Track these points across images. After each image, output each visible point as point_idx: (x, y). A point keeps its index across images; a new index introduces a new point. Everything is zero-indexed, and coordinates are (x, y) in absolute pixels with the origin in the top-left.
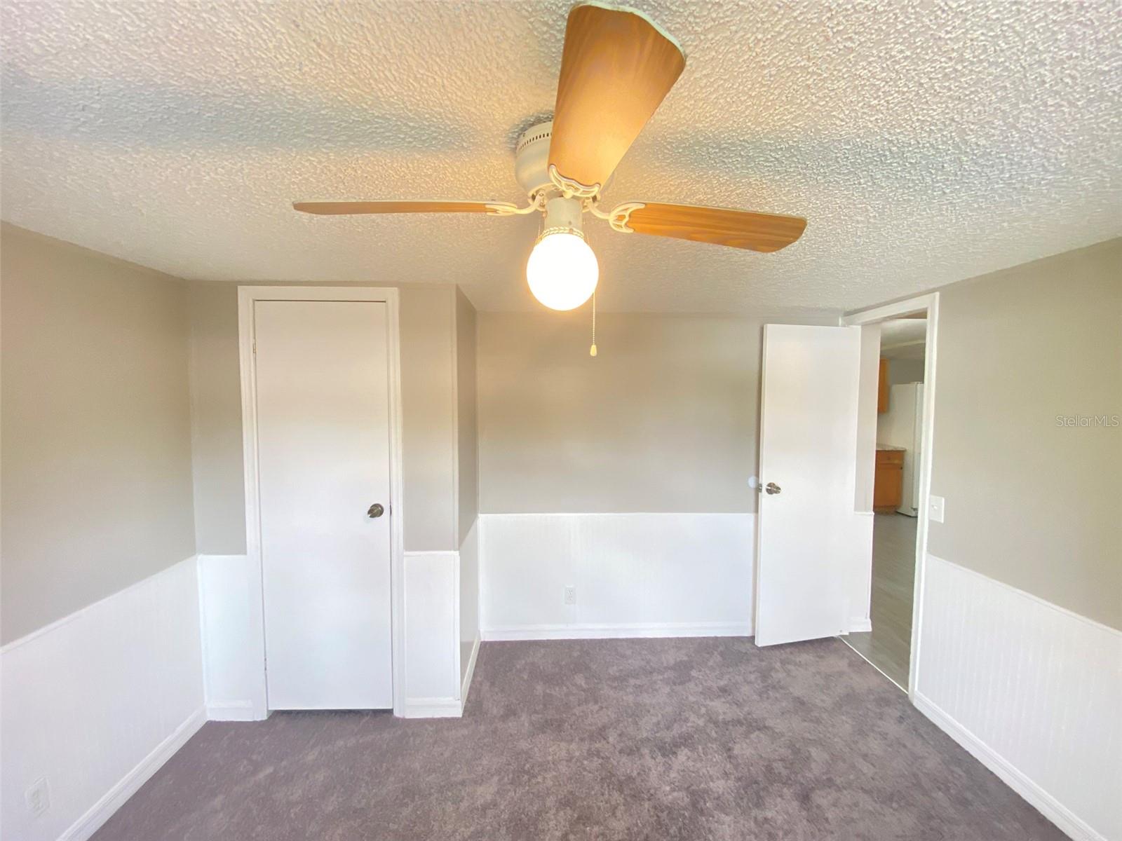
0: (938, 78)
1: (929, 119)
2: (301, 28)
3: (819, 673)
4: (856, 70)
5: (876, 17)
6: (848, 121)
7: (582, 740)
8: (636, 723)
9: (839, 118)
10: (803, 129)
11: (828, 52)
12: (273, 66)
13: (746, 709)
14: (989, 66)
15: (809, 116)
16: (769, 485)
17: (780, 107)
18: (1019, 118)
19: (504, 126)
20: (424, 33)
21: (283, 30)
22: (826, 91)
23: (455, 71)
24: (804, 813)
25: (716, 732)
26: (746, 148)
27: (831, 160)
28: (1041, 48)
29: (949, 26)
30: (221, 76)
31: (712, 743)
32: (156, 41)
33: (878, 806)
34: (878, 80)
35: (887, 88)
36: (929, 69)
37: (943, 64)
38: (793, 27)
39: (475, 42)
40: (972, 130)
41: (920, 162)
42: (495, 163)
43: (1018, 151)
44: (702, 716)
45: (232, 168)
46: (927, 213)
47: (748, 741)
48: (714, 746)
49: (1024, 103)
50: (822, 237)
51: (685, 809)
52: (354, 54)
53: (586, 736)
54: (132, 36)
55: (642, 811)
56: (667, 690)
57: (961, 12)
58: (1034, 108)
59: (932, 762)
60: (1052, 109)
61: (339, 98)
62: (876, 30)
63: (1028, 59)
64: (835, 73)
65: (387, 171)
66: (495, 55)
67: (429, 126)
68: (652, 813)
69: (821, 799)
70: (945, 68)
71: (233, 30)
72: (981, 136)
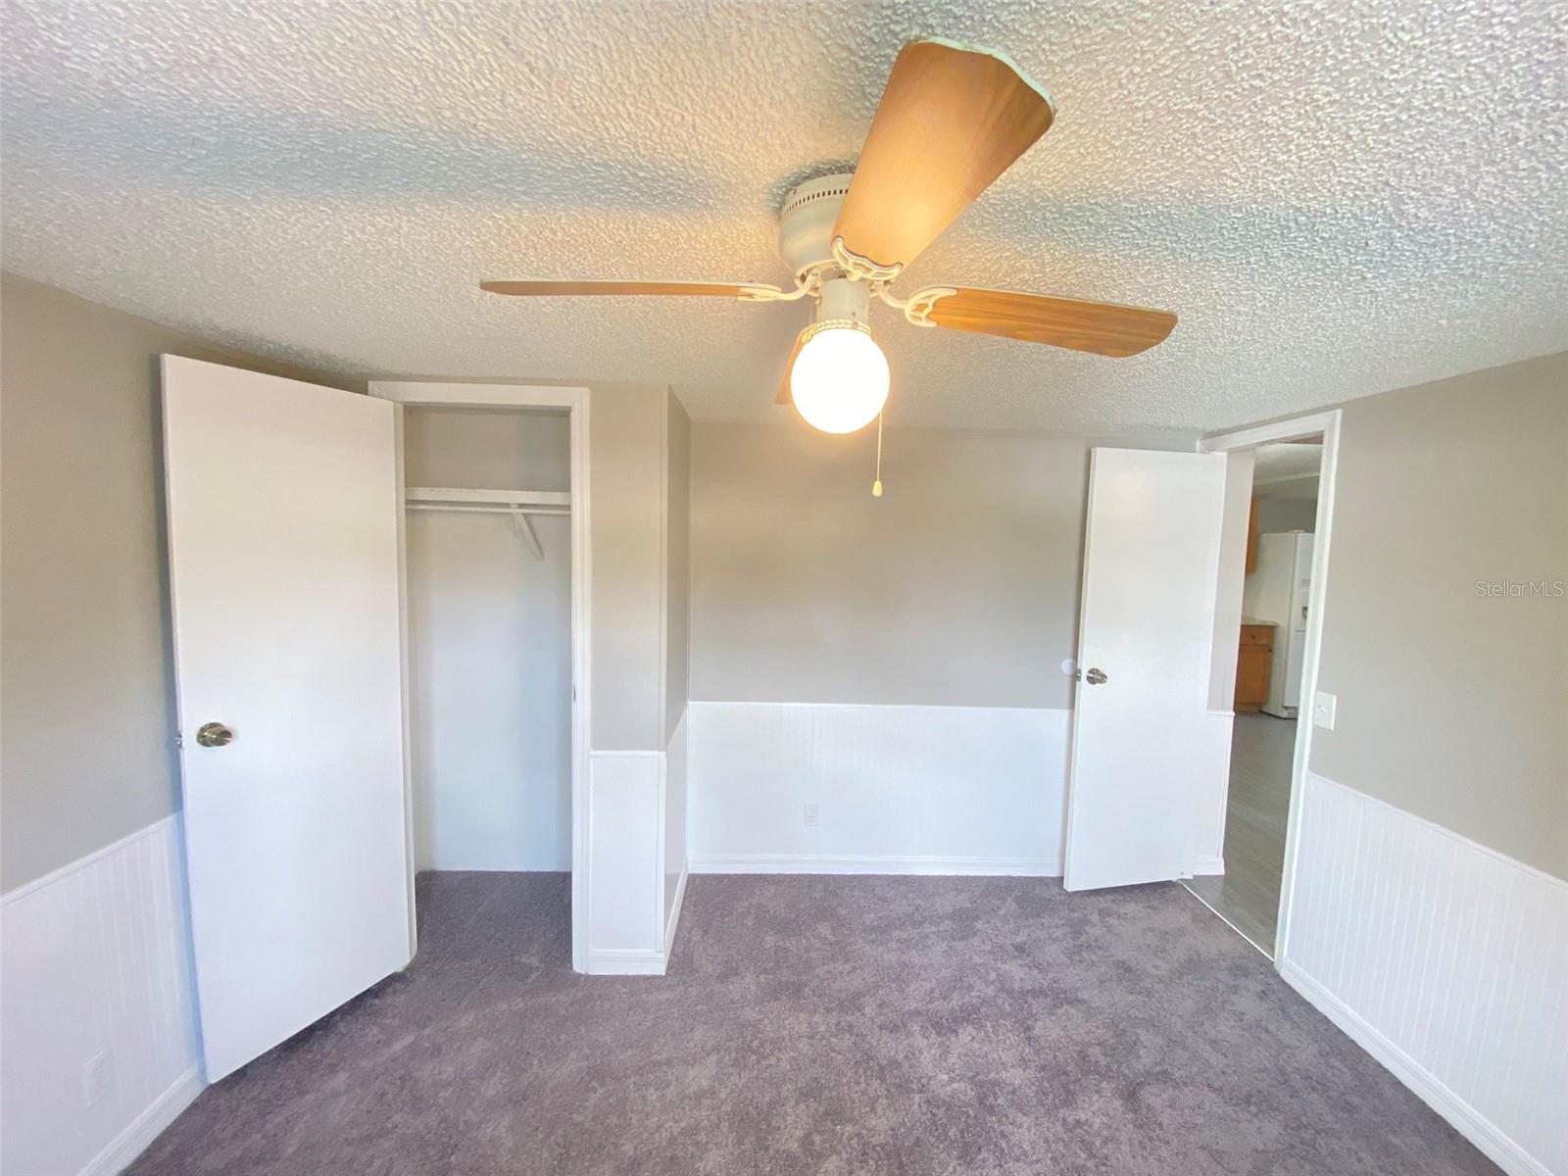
0: (1373, 130)
1: (1355, 182)
2: (512, 47)
3: (1152, 930)
4: (1264, 116)
5: (1299, 49)
6: (1243, 181)
7: (828, 1010)
8: (902, 991)
9: (1231, 177)
10: (1181, 191)
11: (1227, 92)
12: (465, 95)
13: (1051, 975)
14: (1445, 117)
15: (1190, 173)
16: (1091, 672)
17: (1153, 161)
18: (1477, 184)
19: (769, 179)
20: (679, 57)
21: (487, 50)
22: (1219, 141)
23: (712, 106)
24: (1130, 1116)
25: (1010, 1005)
26: (1098, 213)
27: (1213, 231)
28: (1518, 96)
29: (1396, 63)
30: (391, 106)
31: (1005, 1020)
32: (309, 57)
33: (1230, 1110)
34: (1292, 129)
35: (1302, 140)
36: (1362, 118)
37: (1382, 113)
38: (1183, 59)
39: (746, 70)
40: (1412, 198)
41: (1336, 238)
42: (747, 227)
43: (1471, 227)
44: (993, 982)
45: (386, 227)
46: (1337, 305)
47: (1054, 1018)
48: (1008, 1023)
49: (1486, 164)
50: (1186, 333)
51: (969, 1105)
52: (578, 82)
53: (834, 1005)
54: (277, 50)
55: (911, 1106)
56: (944, 946)
57: (1415, 47)
58: (1500, 172)
59: (1306, 1054)
60: (1523, 174)
61: (550, 139)
62: (1296, 66)
63: (1499, 109)
64: (1234, 119)
65: (597, 234)
66: (770, 86)
67: (665, 178)
68: (924, 1110)
69: (1154, 1097)
70: (1385, 117)
71: (418, 46)
72: (1423, 206)
